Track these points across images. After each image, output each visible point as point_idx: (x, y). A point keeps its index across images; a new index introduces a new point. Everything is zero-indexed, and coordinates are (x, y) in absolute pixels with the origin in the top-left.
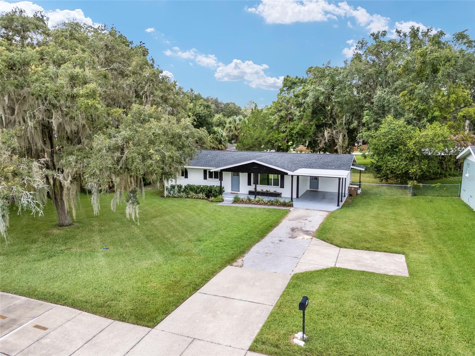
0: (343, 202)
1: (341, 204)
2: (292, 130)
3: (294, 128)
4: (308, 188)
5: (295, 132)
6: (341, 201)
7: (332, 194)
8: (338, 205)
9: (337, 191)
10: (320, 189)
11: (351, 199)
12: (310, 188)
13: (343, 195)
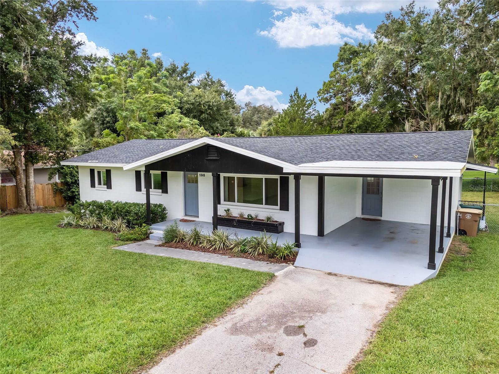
0: (446, 250)
1: (440, 259)
2: (351, 123)
3: (354, 120)
4: (358, 213)
5: (355, 126)
6: (441, 250)
7: (414, 228)
8: (431, 265)
9: (428, 221)
10: (385, 217)
11: (466, 242)
12: (363, 214)
13: (446, 230)
